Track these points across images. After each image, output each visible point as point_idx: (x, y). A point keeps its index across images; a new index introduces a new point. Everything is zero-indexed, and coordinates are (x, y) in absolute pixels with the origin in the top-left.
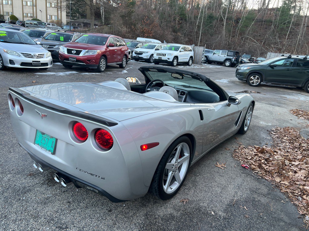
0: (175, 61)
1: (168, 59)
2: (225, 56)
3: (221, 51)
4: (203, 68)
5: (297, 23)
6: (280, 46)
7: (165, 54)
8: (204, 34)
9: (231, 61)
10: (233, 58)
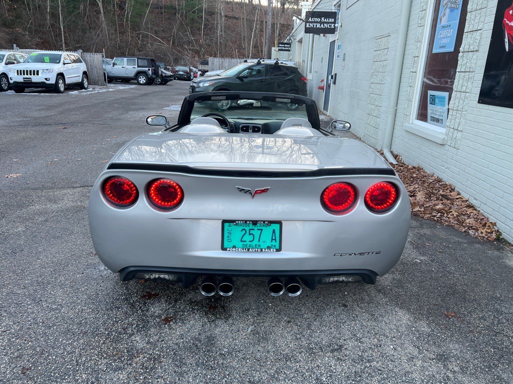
0: (61, 81)
1: (46, 79)
2: (135, 66)
3: (125, 59)
4: (111, 91)
5: (209, 10)
6: (197, 48)
7: (38, 71)
8: (68, 28)
9: (147, 75)
10: (149, 70)
